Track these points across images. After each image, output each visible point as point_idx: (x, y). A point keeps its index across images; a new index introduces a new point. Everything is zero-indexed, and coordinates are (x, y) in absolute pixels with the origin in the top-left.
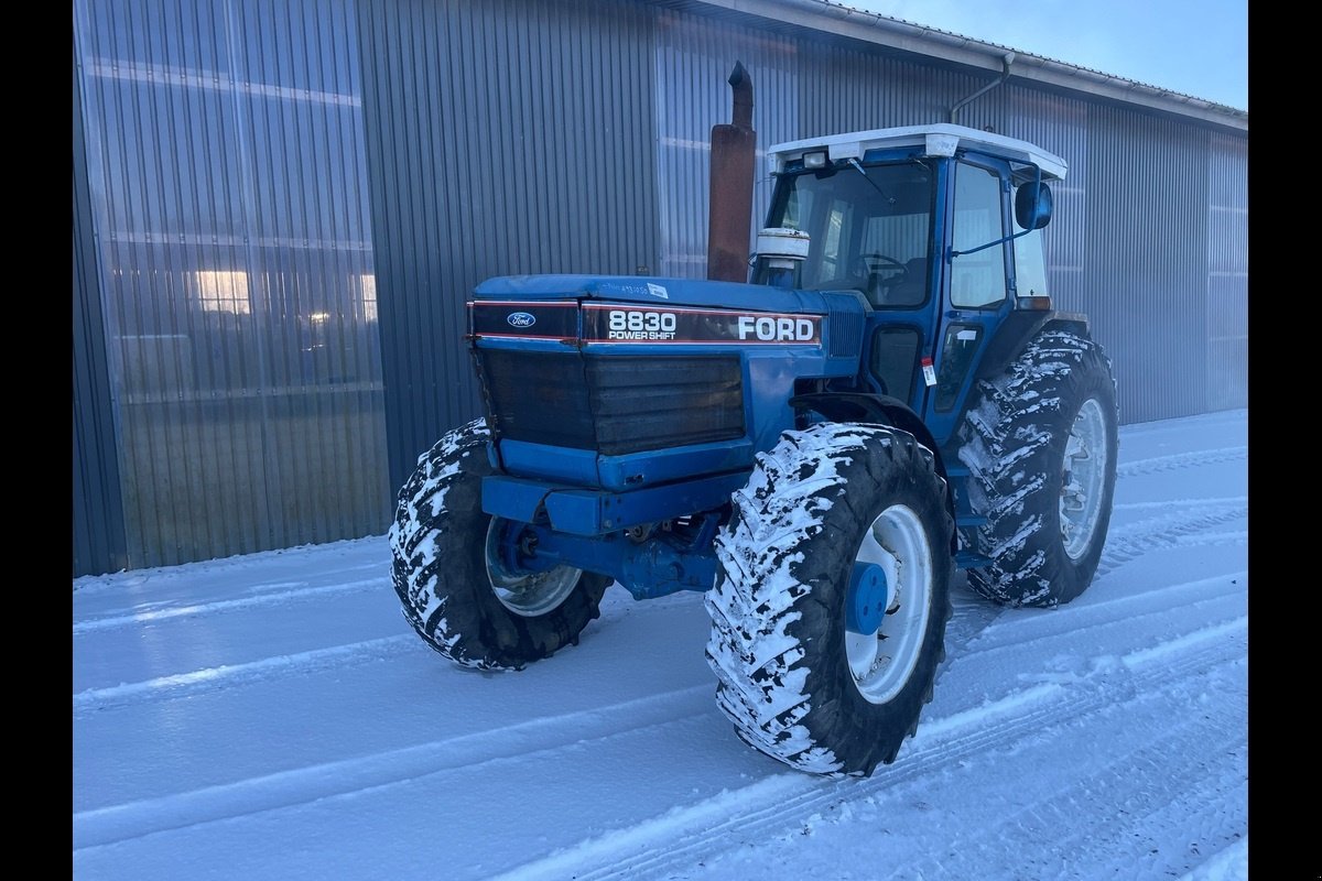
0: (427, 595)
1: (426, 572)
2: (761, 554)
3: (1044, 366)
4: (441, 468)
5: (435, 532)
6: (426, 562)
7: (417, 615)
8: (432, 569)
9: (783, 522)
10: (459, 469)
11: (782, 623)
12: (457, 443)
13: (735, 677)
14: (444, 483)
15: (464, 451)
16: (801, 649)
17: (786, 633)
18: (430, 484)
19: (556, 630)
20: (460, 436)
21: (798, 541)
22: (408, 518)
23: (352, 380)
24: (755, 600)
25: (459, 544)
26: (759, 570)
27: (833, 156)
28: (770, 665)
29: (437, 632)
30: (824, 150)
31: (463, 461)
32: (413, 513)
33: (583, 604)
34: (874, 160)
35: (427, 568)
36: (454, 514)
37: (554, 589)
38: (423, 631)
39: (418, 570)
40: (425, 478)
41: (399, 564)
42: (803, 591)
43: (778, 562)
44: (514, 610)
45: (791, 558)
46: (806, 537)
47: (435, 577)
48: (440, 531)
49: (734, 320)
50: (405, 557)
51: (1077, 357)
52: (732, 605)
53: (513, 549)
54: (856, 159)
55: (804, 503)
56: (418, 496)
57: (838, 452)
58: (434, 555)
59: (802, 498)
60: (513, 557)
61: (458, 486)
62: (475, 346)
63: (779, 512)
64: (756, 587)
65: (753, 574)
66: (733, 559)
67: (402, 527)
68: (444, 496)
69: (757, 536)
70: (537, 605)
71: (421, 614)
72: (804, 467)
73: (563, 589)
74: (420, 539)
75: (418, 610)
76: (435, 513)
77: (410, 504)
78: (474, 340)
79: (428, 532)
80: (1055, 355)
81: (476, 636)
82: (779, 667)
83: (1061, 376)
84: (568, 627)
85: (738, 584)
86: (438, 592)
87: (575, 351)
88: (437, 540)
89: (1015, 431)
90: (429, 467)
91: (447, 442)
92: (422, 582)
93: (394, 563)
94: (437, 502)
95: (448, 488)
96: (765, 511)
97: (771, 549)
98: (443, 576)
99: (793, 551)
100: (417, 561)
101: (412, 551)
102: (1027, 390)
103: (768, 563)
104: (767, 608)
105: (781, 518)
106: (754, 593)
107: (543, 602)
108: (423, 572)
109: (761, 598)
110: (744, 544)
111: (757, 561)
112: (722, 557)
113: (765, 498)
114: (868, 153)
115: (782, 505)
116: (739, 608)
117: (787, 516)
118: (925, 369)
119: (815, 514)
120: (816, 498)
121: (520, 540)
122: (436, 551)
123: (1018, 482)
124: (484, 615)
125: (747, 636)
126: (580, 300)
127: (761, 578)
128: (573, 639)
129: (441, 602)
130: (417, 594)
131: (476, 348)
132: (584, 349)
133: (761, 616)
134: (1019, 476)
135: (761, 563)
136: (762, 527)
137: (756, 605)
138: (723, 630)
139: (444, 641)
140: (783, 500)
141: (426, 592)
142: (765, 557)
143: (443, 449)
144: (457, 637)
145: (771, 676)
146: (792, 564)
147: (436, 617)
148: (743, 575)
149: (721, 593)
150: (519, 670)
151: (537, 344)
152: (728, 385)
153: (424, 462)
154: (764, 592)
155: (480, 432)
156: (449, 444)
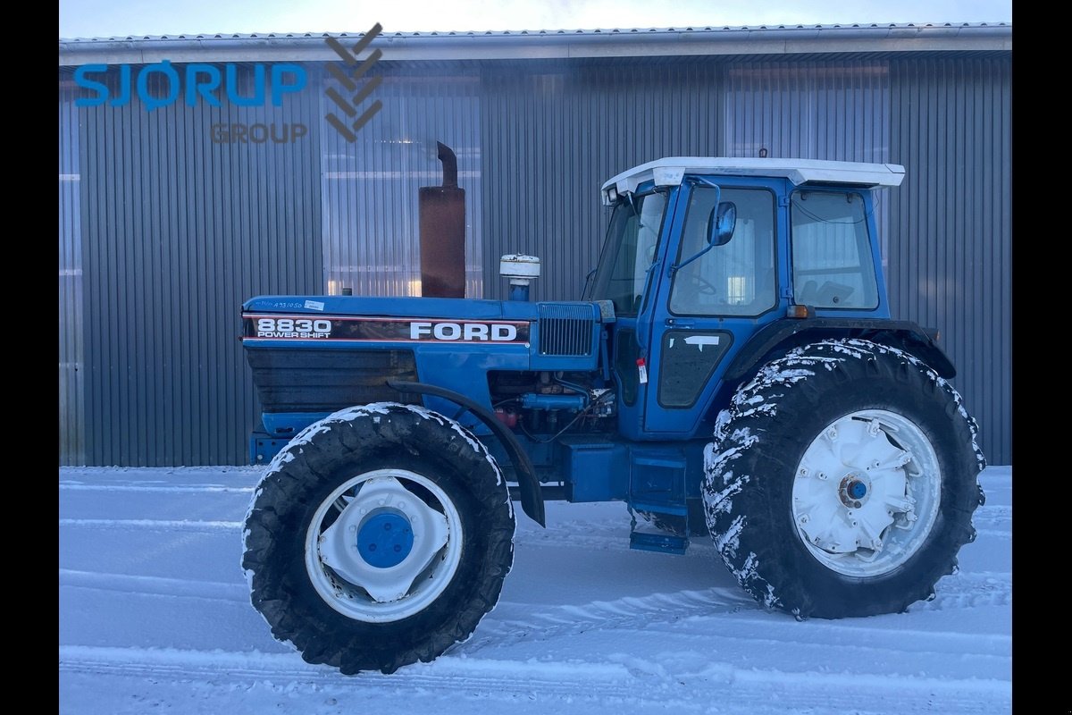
27: (619, 191)
30: (615, 186)
34: (641, 191)
49: (408, 324)
51: (827, 366)
80: (804, 362)
83: (790, 383)
89: (732, 432)
102: (756, 394)
114: (640, 186)
118: (640, 368)
123: (728, 481)
134: (728, 475)
152: (400, 371)
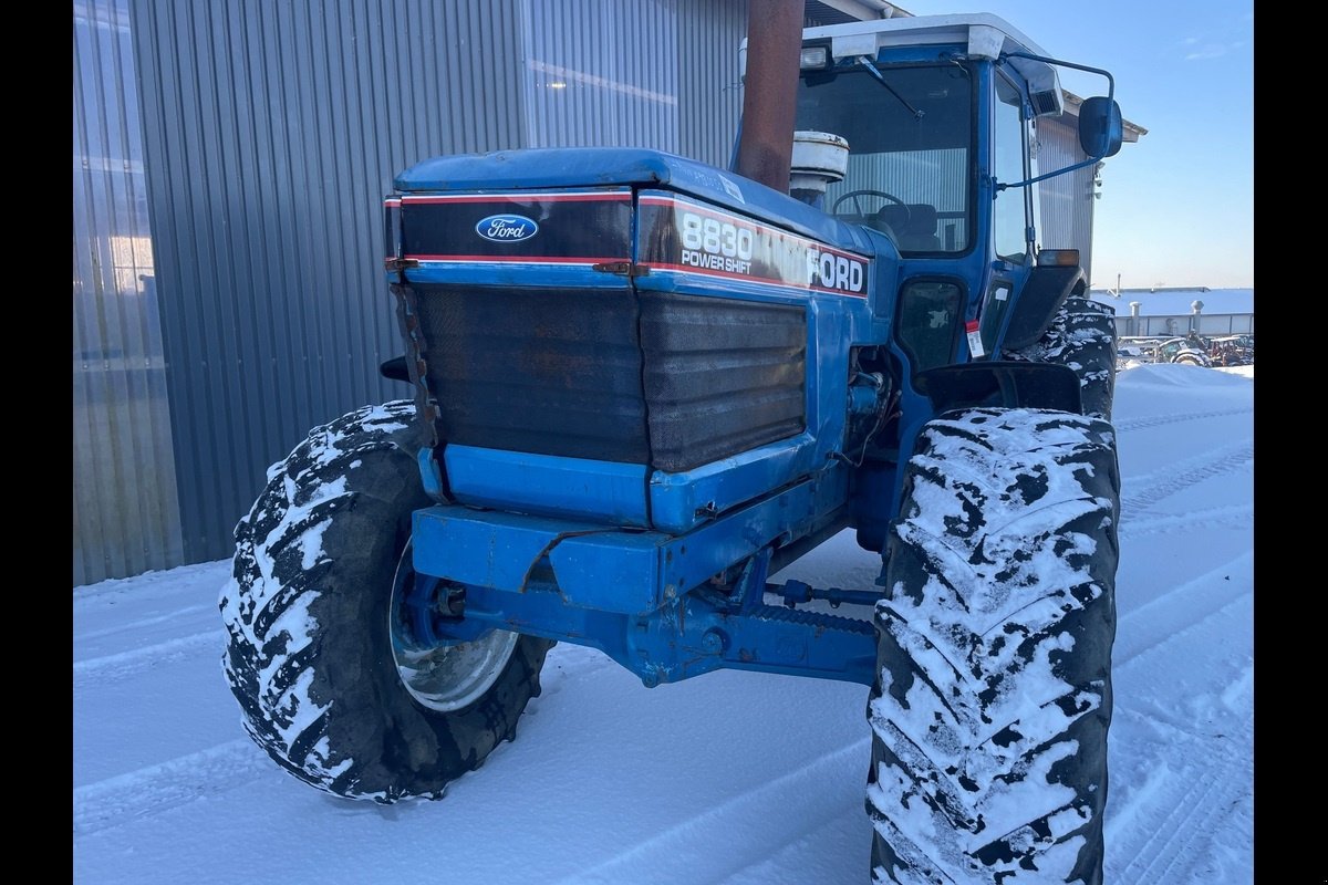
0: (294, 700)
1: (295, 664)
2: (992, 636)
3: (1080, 332)
4: (313, 488)
5: (310, 596)
6: (294, 647)
7: (275, 733)
8: (304, 658)
9: (1022, 578)
10: (347, 488)
11: (1044, 763)
12: (337, 445)
13: (933, 853)
14: (321, 512)
15: (352, 459)
16: (1085, 808)
17: (1051, 778)
18: (295, 515)
19: (490, 726)
20: (340, 435)
21: (1063, 613)
22: (257, 572)
23: (116, 354)
24: (987, 720)
25: (351, 612)
26: (992, 665)
27: (838, 51)
28: (1019, 837)
29: (311, 758)
30: (825, 43)
31: (352, 475)
32: (267, 565)
33: (522, 677)
34: (891, 61)
35: (293, 657)
36: (341, 563)
37: (479, 661)
38: (284, 756)
39: (279, 660)
40: (285, 504)
41: (241, 652)
42: (1086, 704)
43: (1027, 650)
44: (430, 705)
45: (1051, 643)
46: (1077, 604)
47: (310, 670)
48: (319, 594)
50: (253, 639)
51: (1110, 323)
52: (933, 729)
53: (425, 610)
54: (868, 57)
55: (1051, 542)
56: (274, 536)
57: (1072, 453)
58: (309, 634)
59: (1046, 535)
60: (426, 624)
61: (345, 519)
62: (404, 280)
63: (1008, 560)
64: (987, 697)
65: (977, 672)
66: (929, 645)
67: (245, 588)
68: (324, 535)
69: (975, 603)
70: (458, 690)
71: (281, 732)
72: (1024, 481)
73: (494, 659)
74: (281, 608)
75: (276, 725)
76: (308, 564)
77: (260, 550)
78: (403, 266)
79: (297, 596)
80: (1089, 319)
81: (378, 759)
82: (1036, 840)
83: (1103, 344)
84: (504, 718)
85: (948, 692)
86: (315, 696)
87: (622, 283)
88: (312, 609)
90: (290, 488)
91: (318, 444)
92: (286, 679)
93: (231, 649)
94: (311, 547)
95: (330, 520)
96: (978, 557)
97: (1011, 628)
98: (323, 669)
99: (1054, 630)
100: (276, 646)
101: (266, 629)
102: (1068, 360)
103: (1008, 653)
104: (1017, 737)
105: (1015, 570)
106: (984, 706)
107: (466, 684)
108: (287, 665)
109: (1000, 718)
110: (949, 617)
111: (985, 649)
112: (905, 640)
113: (969, 534)
114: (882, 51)
115: (1011, 547)
116: (952, 735)
117: (1026, 568)
118: (970, 336)
119: (1076, 562)
120: (1069, 534)
121: (435, 595)
122: (312, 626)
124: (390, 723)
125: (970, 785)
126: (637, 187)
127: (995, 681)
128: (510, 734)
129: (320, 712)
130: (277, 700)
131: (403, 283)
132: (641, 281)
133: (1002, 751)
135: (994, 653)
136: (982, 587)
137: (988, 731)
138: (918, 773)
139: (320, 769)
140: (1011, 538)
141: (292, 696)
142: (999, 643)
143: (312, 455)
144: (346, 765)
145: (1018, 854)
146: (1054, 655)
147: (309, 737)
148: (959, 676)
149: (906, 705)
150: (438, 797)
151: (541, 273)
153: (280, 478)
154: (1004, 706)
155: (374, 428)
156: (321, 449)
